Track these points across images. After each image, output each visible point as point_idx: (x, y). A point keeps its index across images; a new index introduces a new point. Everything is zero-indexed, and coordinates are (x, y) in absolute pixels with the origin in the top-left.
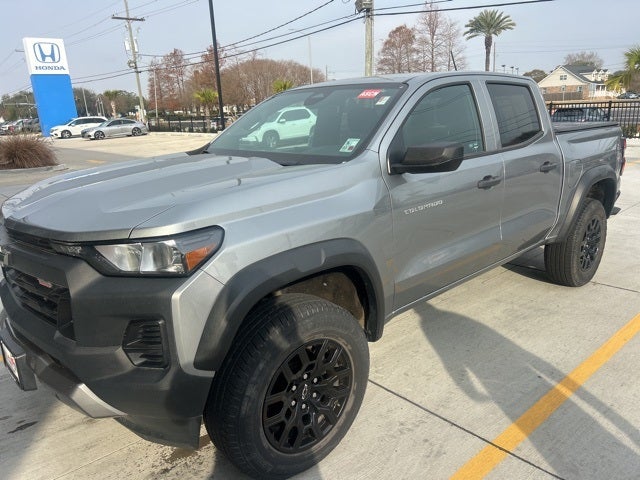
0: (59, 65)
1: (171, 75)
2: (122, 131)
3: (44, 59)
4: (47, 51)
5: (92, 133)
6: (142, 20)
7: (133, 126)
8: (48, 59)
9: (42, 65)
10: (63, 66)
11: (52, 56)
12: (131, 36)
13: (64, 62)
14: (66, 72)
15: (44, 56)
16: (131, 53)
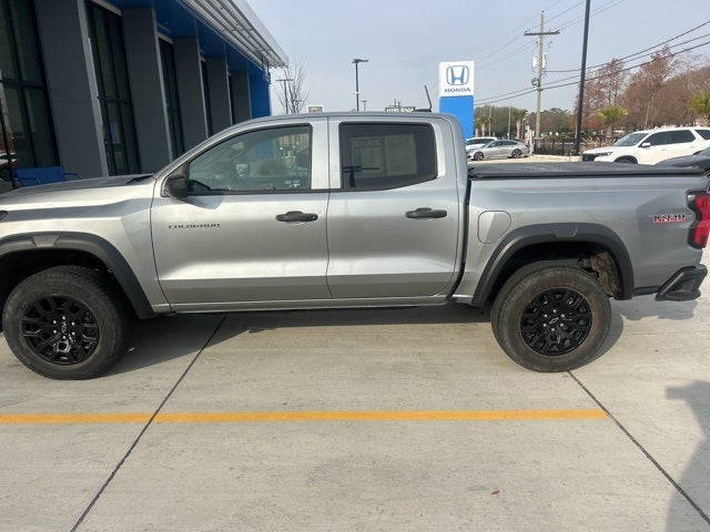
0: (466, 87)
1: (603, 90)
2: (502, 152)
3: (453, 82)
4: (458, 74)
5: (472, 154)
6: (557, 33)
7: (515, 147)
8: (458, 82)
9: (451, 87)
10: (470, 88)
11: (462, 79)
12: (541, 52)
13: (471, 85)
14: (471, 93)
15: (454, 79)
16: (537, 70)
